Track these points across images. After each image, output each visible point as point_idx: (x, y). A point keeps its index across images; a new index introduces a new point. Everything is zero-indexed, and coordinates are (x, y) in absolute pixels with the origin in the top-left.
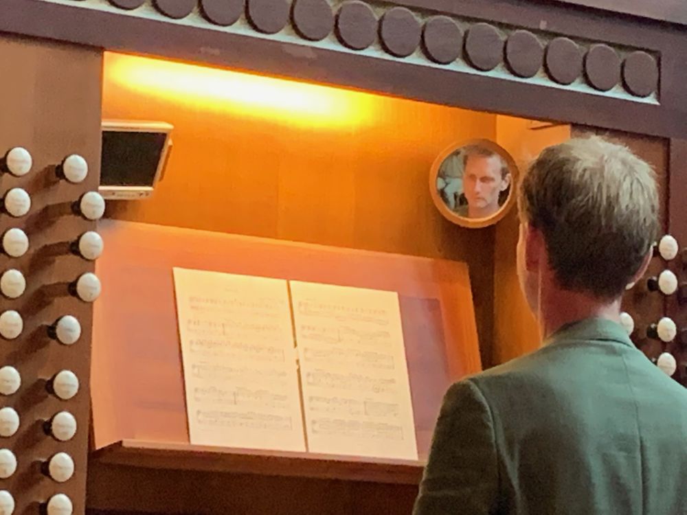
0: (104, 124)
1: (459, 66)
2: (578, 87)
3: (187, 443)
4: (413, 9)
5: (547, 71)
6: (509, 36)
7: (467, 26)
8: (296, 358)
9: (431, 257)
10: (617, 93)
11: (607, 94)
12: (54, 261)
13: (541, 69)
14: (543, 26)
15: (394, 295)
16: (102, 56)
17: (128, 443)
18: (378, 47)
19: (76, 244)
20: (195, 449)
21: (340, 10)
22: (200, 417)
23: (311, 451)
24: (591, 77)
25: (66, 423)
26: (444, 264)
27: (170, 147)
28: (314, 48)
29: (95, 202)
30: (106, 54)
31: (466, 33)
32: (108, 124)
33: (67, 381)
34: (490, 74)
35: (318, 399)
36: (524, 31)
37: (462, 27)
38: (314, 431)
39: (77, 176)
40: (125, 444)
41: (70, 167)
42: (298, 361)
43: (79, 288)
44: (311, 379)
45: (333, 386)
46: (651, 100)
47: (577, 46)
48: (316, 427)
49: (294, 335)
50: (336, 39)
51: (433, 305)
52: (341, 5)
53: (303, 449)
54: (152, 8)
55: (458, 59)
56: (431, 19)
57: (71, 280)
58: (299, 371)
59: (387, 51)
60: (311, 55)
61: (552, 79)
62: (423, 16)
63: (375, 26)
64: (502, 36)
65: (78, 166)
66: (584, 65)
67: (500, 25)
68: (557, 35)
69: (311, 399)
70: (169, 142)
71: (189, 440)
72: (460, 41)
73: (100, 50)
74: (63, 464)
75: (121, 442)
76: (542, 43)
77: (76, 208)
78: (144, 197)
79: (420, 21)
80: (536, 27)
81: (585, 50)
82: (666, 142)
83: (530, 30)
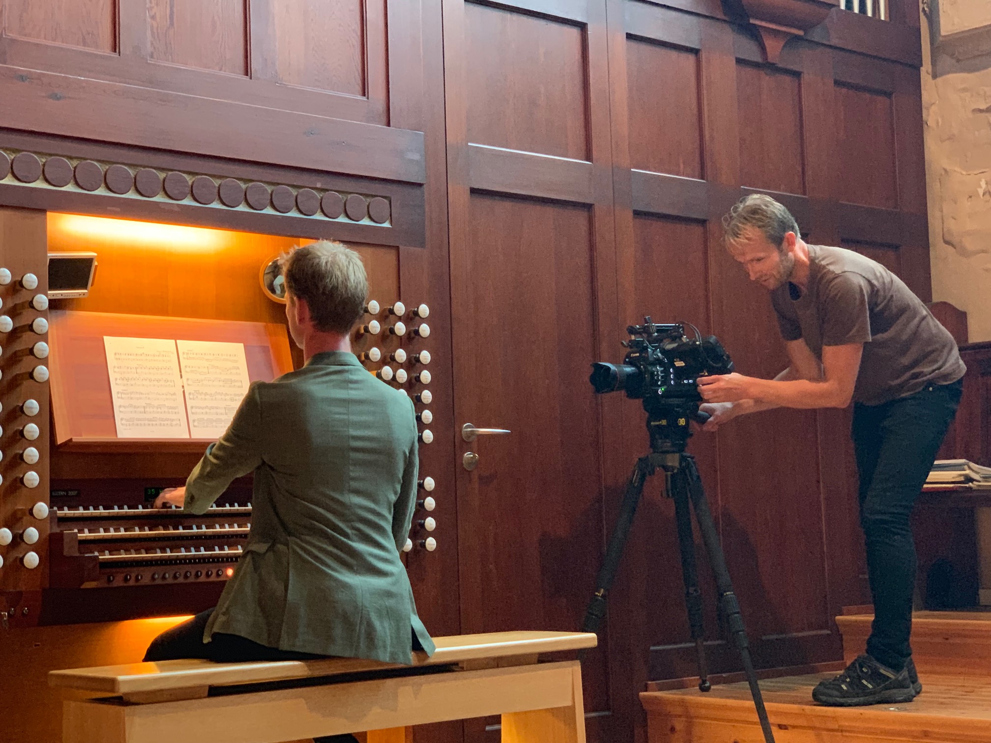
0: (49, 255)
1: (269, 211)
2: (342, 219)
3: (115, 438)
4: (237, 179)
5: (322, 211)
6: (298, 192)
7: (273, 187)
8: (182, 384)
9: (264, 322)
10: (366, 222)
11: (360, 223)
12: (21, 336)
13: (319, 210)
14: (319, 185)
15: (242, 345)
16: (46, 215)
17: (76, 439)
18: (219, 202)
19: (31, 326)
20: (120, 441)
21: (193, 182)
22: (123, 422)
23: (192, 437)
24: (349, 213)
25: (32, 430)
26: (270, 325)
27: (96, 266)
28: (178, 205)
29: (42, 301)
30: (48, 214)
31: (272, 192)
32: (52, 255)
33: (33, 406)
34: (289, 214)
35: (196, 408)
36: (306, 189)
37: (269, 189)
38: (194, 426)
39: (31, 286)
40: (74, 440)
41: (27, 281)
42: (183, 387)
43: (35, 350)
44: (191, 396)
45: (205, 399)
46: (387, 225)
47: (340, 196)
48: (196, 424)
49: (180, 371)
50: (192, 199)
51: (265, 350)
52: (194, 179)
53: (187, 437)
54: (75, 186)
55: (268, 207)
56: (251, 184)
57: (31, 347)
58: (184, 392)
59: (224, 204)
60: (176, 209)
61: (326, 216)
62: (245, 184)
63: (216, 190)
64: (294, 192)
65: (31, 280)
66: (345, 206)
67: (294, 186)
68: (327, 190)
69: (192, 407)
70: (96, 263)
71: (117, 436)
72: (269, 197)
73: (43, 211)
74: (32, 454)
75: (71, 439)
76: (319, 195)
77: (31, 305)
78: (81, 296)
79: (243, 186)
80: (314, 186)
81: (345, 198)
82: (397, 248)
83: (310, 188)
